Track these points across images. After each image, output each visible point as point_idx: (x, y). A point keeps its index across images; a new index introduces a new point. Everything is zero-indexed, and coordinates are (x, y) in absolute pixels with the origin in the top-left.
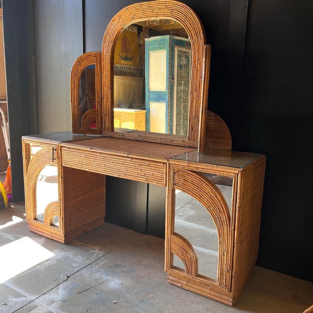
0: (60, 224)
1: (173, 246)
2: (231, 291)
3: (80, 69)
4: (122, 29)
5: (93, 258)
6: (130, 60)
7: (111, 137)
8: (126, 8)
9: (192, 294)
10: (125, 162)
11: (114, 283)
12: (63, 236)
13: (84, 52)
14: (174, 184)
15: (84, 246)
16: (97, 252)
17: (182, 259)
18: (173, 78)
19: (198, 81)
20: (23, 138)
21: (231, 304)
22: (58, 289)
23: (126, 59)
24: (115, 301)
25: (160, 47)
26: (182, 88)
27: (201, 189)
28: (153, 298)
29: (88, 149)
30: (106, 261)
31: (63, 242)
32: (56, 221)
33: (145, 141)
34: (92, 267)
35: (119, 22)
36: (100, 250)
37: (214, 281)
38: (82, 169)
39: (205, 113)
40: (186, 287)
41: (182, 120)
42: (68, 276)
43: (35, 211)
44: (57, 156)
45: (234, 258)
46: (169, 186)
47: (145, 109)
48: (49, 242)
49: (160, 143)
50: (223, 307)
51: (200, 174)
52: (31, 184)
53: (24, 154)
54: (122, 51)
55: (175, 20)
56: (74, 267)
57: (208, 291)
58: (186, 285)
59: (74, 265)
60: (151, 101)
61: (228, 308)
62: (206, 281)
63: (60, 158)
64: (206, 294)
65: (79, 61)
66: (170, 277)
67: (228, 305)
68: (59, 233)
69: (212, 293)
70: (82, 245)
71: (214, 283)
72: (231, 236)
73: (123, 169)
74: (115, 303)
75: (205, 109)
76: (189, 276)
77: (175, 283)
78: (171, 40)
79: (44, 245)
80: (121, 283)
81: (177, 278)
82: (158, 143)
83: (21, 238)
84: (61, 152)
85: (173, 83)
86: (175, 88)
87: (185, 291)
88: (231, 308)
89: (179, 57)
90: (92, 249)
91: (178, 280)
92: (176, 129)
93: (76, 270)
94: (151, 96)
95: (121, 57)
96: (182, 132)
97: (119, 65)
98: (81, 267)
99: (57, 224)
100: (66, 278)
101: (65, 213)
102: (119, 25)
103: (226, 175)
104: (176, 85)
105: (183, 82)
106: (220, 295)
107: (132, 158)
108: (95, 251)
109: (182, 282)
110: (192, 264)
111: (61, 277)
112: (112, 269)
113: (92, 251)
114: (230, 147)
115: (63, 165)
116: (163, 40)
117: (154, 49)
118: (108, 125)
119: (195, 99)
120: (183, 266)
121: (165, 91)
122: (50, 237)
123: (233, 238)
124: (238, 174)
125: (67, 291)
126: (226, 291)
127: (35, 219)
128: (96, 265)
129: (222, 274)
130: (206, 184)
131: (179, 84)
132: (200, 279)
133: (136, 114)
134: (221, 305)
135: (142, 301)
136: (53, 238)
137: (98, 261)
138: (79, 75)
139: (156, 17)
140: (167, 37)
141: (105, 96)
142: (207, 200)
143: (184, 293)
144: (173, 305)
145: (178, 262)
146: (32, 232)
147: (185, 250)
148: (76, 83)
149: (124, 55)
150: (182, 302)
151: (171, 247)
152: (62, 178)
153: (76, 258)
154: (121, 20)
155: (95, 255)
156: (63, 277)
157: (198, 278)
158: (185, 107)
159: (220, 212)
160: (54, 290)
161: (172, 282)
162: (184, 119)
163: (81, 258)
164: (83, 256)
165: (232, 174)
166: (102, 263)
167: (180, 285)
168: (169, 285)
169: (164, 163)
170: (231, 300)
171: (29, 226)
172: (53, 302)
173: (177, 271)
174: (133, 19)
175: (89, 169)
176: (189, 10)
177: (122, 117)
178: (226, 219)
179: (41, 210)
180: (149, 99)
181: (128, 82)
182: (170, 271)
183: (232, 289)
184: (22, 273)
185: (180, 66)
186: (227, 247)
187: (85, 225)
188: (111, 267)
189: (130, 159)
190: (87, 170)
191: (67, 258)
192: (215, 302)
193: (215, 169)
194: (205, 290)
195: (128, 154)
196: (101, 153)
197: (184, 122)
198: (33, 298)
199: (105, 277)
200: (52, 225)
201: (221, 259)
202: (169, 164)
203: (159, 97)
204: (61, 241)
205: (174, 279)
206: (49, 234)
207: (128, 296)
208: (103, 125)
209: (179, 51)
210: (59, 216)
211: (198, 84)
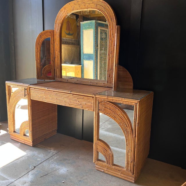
0: (30, 135)
1: (99, 147)
2: (133, 174)
3: (41, 40)
4: (66, 16)
5: (50, 155)
6: (72, 35)
7: (61, 82)
8: (68, 3)
9: (111, 176)
10: (69, 97)
11: (63, 170)
12: (31, 142)
13: (44, 30)
14: (99, 110)
15: (44, 147)
16: (53, 151)
17: (104, 155)
18: (97, 46)
19: (112, 48)
20: (6, 82)
21: (133, 182)
22: (29, 175)
23: (69, 34)
24: (63, 181)
25: (89, 27)
26: (103, 52)
27: (115, 112)
28: (86, 179)
29: (46, 89)
30: (58, 157)
31: (32, 145)
32: (27, 132)
33: (81, 84)
34: (49, 161)
35: (64, 12)
36: (54, 150)
37: (123, 168)
38: (43, 101)
39: (117, 66)
40: (107, 172)
41: (103, 71)
42: (35, 166)
43: (14, 127)
44: (27, 93)
45: (135, 154)
46: (95, 111)
47: (81, 64)
48: (23, 146)
49: (90, 85)
50: (128, 184)
51: (115, 104)
52: (12, 111)
53: (7, 92)
54: (66, 30)
55: (98, 10)
56: (39, 161)
57: (120, 174)
58: (107, 171)
59: (38, 160)
60: (85, 59)
61: (132, 184)
62: (118, 168)
63: (29, 94)
64: (119, 176)
65: (40, 36)
66: (97, 166)
68: (29, 140)
69: (122, 175)
70: (43, 147)
71: (123, 169)
72: (133, 141)
73: (68, 101)
74: (63, 182)
75: (117, 64)
76: (108, 165)
77: (100, 170)
78: (96, 23)
79: (20, 148)
80: (68, 170)
81: (101, 166)
82: (89, 85)
83: (6, 143)
84: (30, 91)
85: (98, 48)
86: (99, 52)
87: (106, 174)
88: (134, 184)
89: (101, 33)
90: (49, 149)
91: (101, 168)
92: (100, 77)
93: (39, 163)
94: (85, 56)
95: (66, 33)
96: (103, 78)
97: (65, 38)
98: (43, 161)
99: (28, 135)
100: (33, 168)
101: (33, 128)
102: (64, 13)
103: (130, 104)
104: (99, 50)
105: (103, 48)
106: (127, 177)
107: (73, 94)
108: (51, 151)
109: (104, 169)
110: (110, 158)
111: (30, 167)
112: (61, 162)
113: (49, 151)
114: (132, 87)
115: (31, 99)
116: (91, 23)
117: (86, 29)
118: (58, 74)
119: (111, 58)
120: (104, 159)
121: (93, 53)
122: (24, 143)
123: (134, 142)
124: (137, 103)
125: (34, 176)
126: (130, 174)
127: (14, 132)
128: (52, 160)
129: (128, 163)
130: (118, 110)
131: (101, 50)
132: (115, 167)
133: (75, 68)
134: (127, 182)
135: (80, 181)
136: (26, 143)
137: (53, 156)
138: (40, 44)
139: (87, 9)
140: (94, 21)
141: (57, 57)
142: (119, 119)
143: (105, 176)
144: (99, 183)
145: (101, 157)
146: (12, 140)
147: (106, 150)
148: (39, 49)
149: (68, 32)
150: (104, 181)
151: (97, 148)
152: (30, 106)
153: (39, 155)
154: (66, 10)
155: (51, 153)
156: (31, 167)
157: (114, 166)
158: (105, 63)
159: (126, 126)
160: (26, 175)
161: (98, 169)
162: (104, 70)
163: (43, 155)
164: (44, 154)
165: (134, 103)
166: (55, 158)
167: (103, 171)
168: (96, 170)
169: (93, 97)
170: (134, 179)
171: (11, 136)
172: (25, 183)
173: (101, 162)
174: (73, 10)
175: (47, 101)
176: (107, 5)
177: (67, 70)
178: (130, 130)
179: (18, 126)
180: (84, 59)
181: (71, 48)
182: (96, 162)
183: (134, 173)
184: (7, 165)
185: (101, 39)
186: (131, 147)
187: (45, 135)
188: (61, 160)
189: (72, 95)
190: (46, 102)
191: (34, 155)
192: (124, 180)
193: (123, 100)
194: (118, 173)
195: (71, 92)
196: (54, 91)
197: (104, 72)
198: (13, 180)
199: (57, 167)
200: (25, 135)
201: (128, 154)
202: (96, 97)
203: (89, 57)
205: (99, 167)
206: (23, 141)
207: (71, 178)
208: (56, 74)
209: (100, 30)
210: (29, 130)
211: (113, 49)
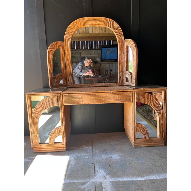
0: (63, 140)
3: (53, 51)
9: (147, 148)
10: (108, 95)
11: (115, 157)
12: (65, 147)
16: (87, 148)
17: (142, 133)
22: (97, 170)
24: (128, 163)
29: (84, 92)
30: (98, 150)
31: (65, 150)
33: (95, 87)
40: (143, 146)
42: (92, 163)
44: (59, 100)
46: (134, 102)
56: (88, 158)
57: (154, 143)
58: (143, 145)
63: (62, 101)
64: (153, 145)
65: (52, 46)
66: (135, 144)
67: (163, 146)
68: (62, 146)
69: (155, 143)
73: (107, 98)
76: (145, 140)
77: (138, 146)
80: (118, 155)
91: (139, 144)
93: (91, 159)
102: (75, 27)
109: (141, 144)
111: (90, 165)
112: (106, 152)
113: (84, 149)
115: (64, 105)
119: (121, 64)
120: (143, 136)
122: (54, 151)
126: (163, 140)
127: (40, 143)
128: (96, 153)
135: (136, 158)
136: (56, 151)
137: (94, 151)
138: (53, 54)
148: (51, 59)
152: (63, 112)
153: (82, 154)
154: (77, 25)
157: (150, 139)
161: (136, 146)
164: (84, 152)
167: (140, 146)
169: (131, 91)
170: (164, 143)
172: (105, 177)
173: (140, 140)
178: (162, 109)
186: (163, 121)
188: (103, 151)
189: (112, 93)
191: (78, 156)
194: (152, 143)
195: (110, 91)
196: (92, 93)
198: (93, 180)
199: (108, 156)
200: (55, 143)
201: (160, 127)
202: (134, 91)
204: (63, 150)
205: (137, 144)
206: (53, 149)
207: (128, 158)
208: (67, 82)
